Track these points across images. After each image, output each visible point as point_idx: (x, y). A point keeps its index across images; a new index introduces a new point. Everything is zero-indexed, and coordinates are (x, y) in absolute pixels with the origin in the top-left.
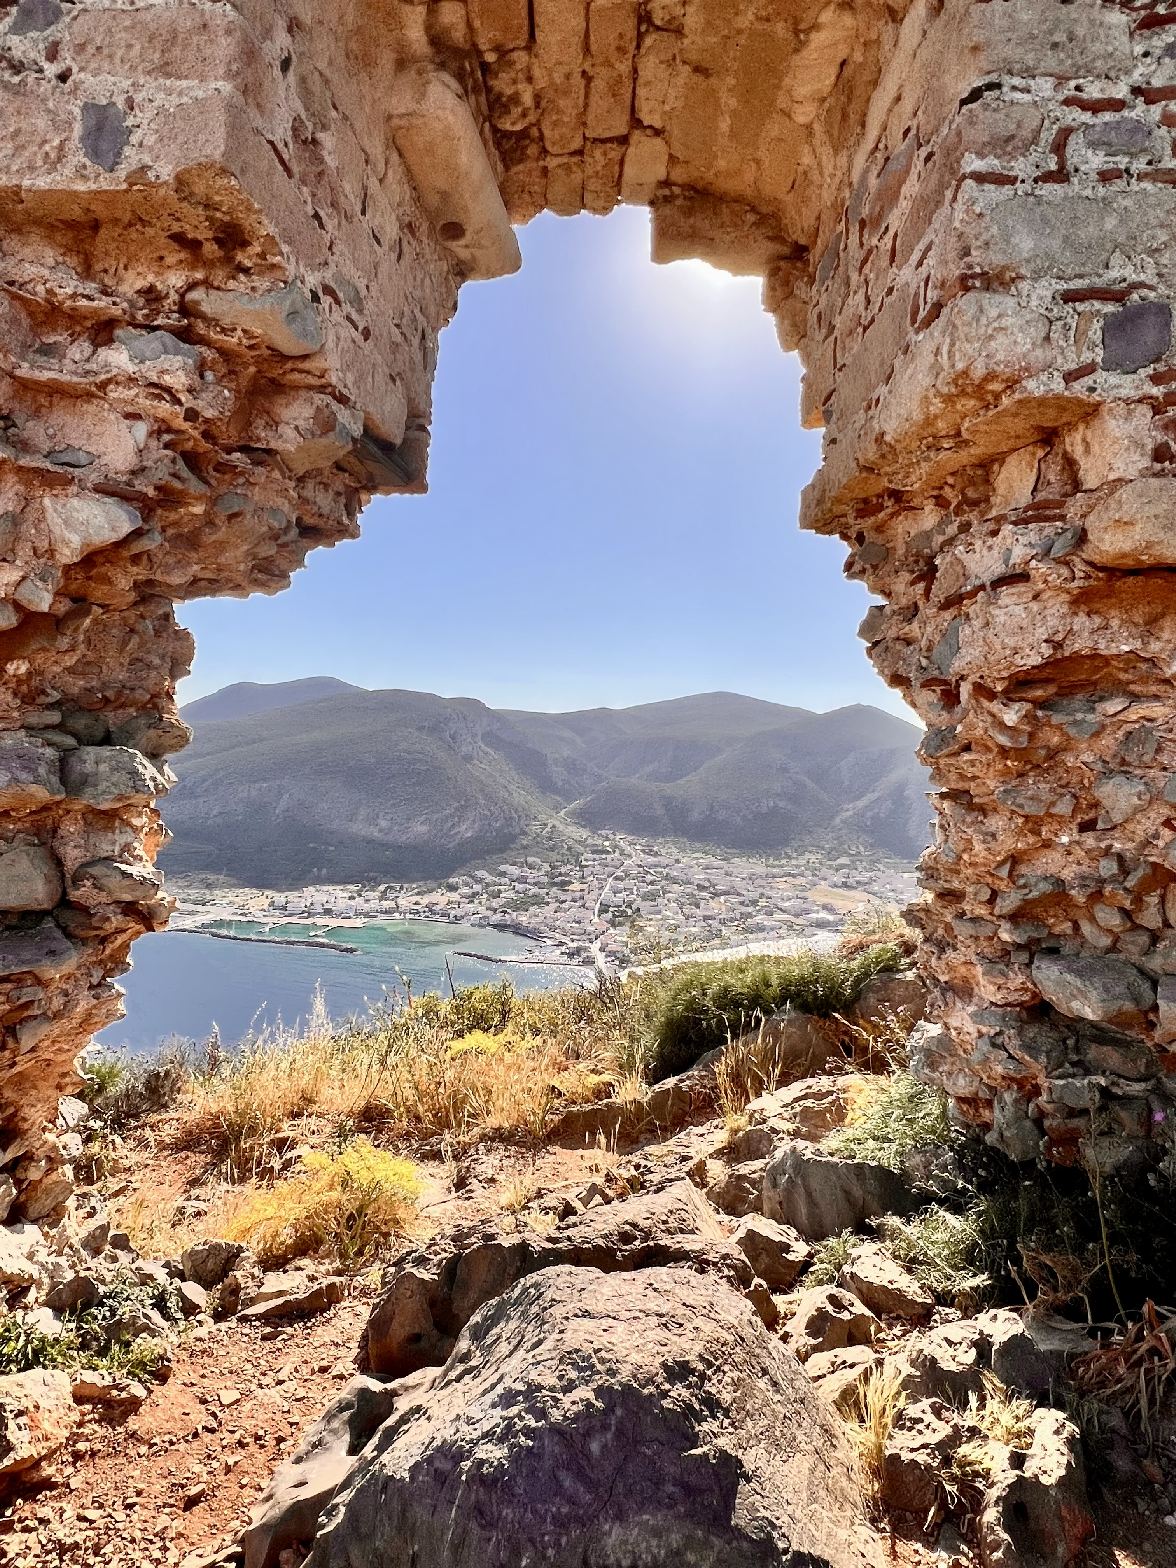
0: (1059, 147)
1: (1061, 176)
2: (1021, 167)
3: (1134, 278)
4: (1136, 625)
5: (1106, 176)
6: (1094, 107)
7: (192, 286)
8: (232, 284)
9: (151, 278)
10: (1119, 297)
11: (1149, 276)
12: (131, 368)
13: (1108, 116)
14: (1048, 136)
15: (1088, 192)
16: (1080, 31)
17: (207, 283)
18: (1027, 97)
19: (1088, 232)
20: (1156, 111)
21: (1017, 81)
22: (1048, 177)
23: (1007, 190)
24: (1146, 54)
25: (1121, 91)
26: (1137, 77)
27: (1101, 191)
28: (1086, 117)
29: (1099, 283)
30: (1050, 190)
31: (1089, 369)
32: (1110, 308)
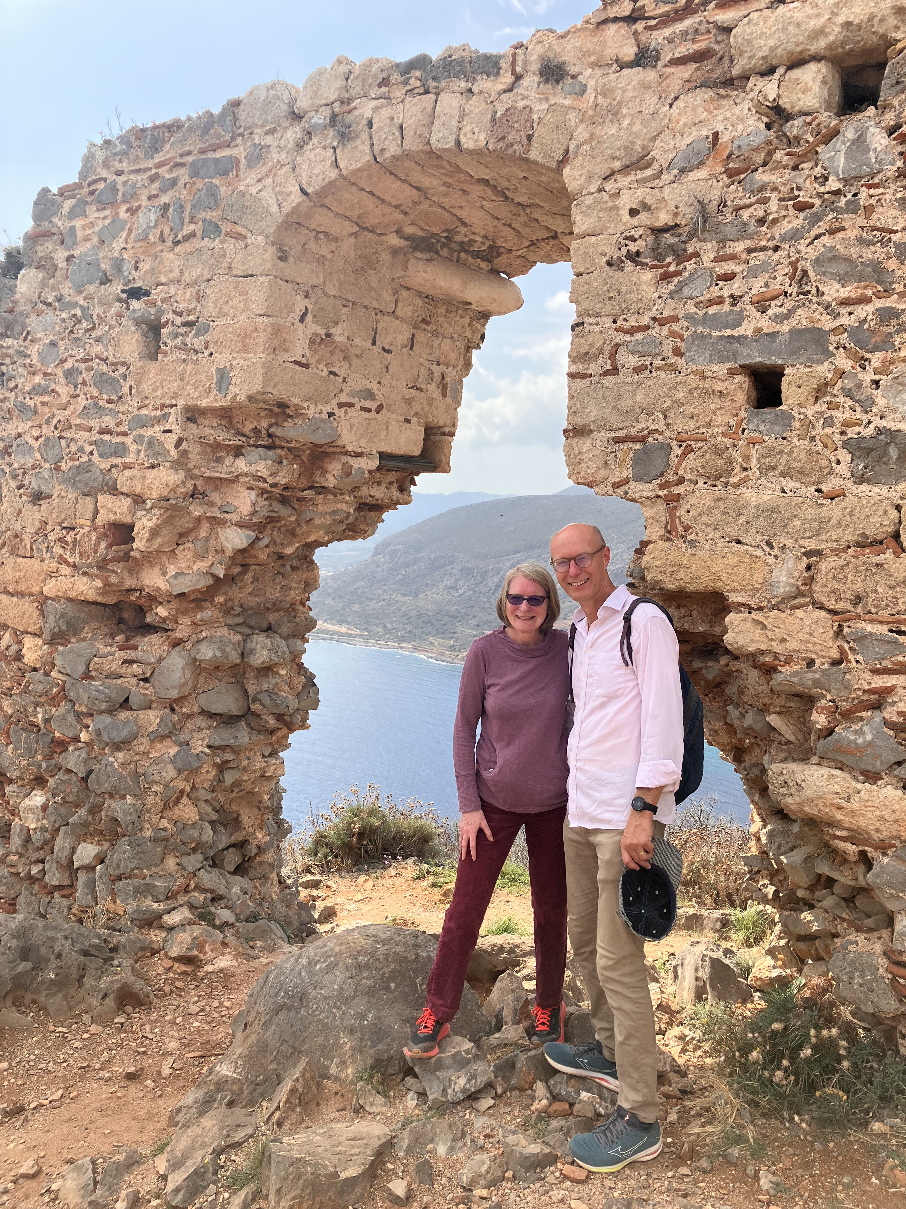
0: (613, 356)
1: (615, 371)
2: (594, 368)
3: (652, 427)
4: (707, 616)
5: (637, 370)
6: (632, 331)
7: (271, 426)
8: (286, 424)
9: (255, 424)
10: (643, 440)
11: (661, 425)
12: (246, 469)
13: (639, 336)
14: (607, 350)
15: (628, 380)
16: (624, 289)
17: (276, 424)
18: (597, 328)
19: (625, 404)
20: (665, 330)
21: (592, 320)
22: (606, 373)
23: (587, 381)
24: (660, 297)
25: (645, 320)
26: (654, 312)
27: (636, 377)
28: (627, 338)
29: (633, 432)
30: (609, 381)
31: (627, 481)
32: (637, 446)
